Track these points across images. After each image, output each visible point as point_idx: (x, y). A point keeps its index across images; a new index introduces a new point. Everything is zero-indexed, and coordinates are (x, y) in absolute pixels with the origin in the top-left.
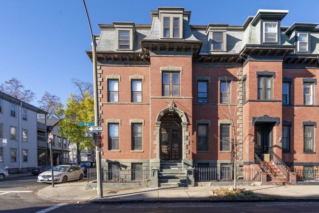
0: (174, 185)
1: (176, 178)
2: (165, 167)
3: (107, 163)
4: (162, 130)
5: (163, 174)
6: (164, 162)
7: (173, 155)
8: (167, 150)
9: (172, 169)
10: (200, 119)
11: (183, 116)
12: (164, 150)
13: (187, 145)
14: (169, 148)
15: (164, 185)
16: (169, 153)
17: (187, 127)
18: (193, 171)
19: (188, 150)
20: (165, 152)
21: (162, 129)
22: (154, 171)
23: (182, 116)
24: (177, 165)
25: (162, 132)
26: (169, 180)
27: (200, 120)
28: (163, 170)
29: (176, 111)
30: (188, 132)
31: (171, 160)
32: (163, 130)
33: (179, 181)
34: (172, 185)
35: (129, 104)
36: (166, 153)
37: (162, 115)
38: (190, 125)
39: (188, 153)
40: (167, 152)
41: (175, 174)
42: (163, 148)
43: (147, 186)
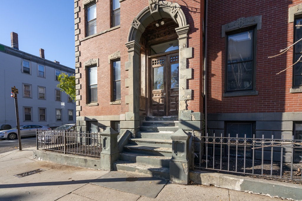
0: (141, 171)
1: (158, 154)
2: (149, 129)
3: (85, 122)
4: (153, 62)
5: (138, 143)
6: (155, 119)
7: (171, 106)
8: (162, 98)
9: (160, 132)
10: (233, 21)
11: (178, 16)
12: (156, 99)
13: (188, 80)
14: (165, 92)
15: (123, 168)
16: (165, 102)
17: (188, 38)
18: (185, 141)
19: (190, 91)
20: (157, 101)
21: (154, 60)
22: (104, 137)
23: (176, 16)
24: (174, 126)
25: (153, 66)
26: (138, 158)
27: (232, 23)
28: (142, 134)
29: (165, 10)
30: (190, 49)
31: (169, 115)
32: (156, 61)
33: (159, 162)
34: (137, 171)
35: (107, 32)
36: (161, 103)
37: (137, 27)
38: (195, 30)
39: (189, 97)
40: (162, 101)
41: (160, 144)
42: (154, 95)
43: (95, 165)
